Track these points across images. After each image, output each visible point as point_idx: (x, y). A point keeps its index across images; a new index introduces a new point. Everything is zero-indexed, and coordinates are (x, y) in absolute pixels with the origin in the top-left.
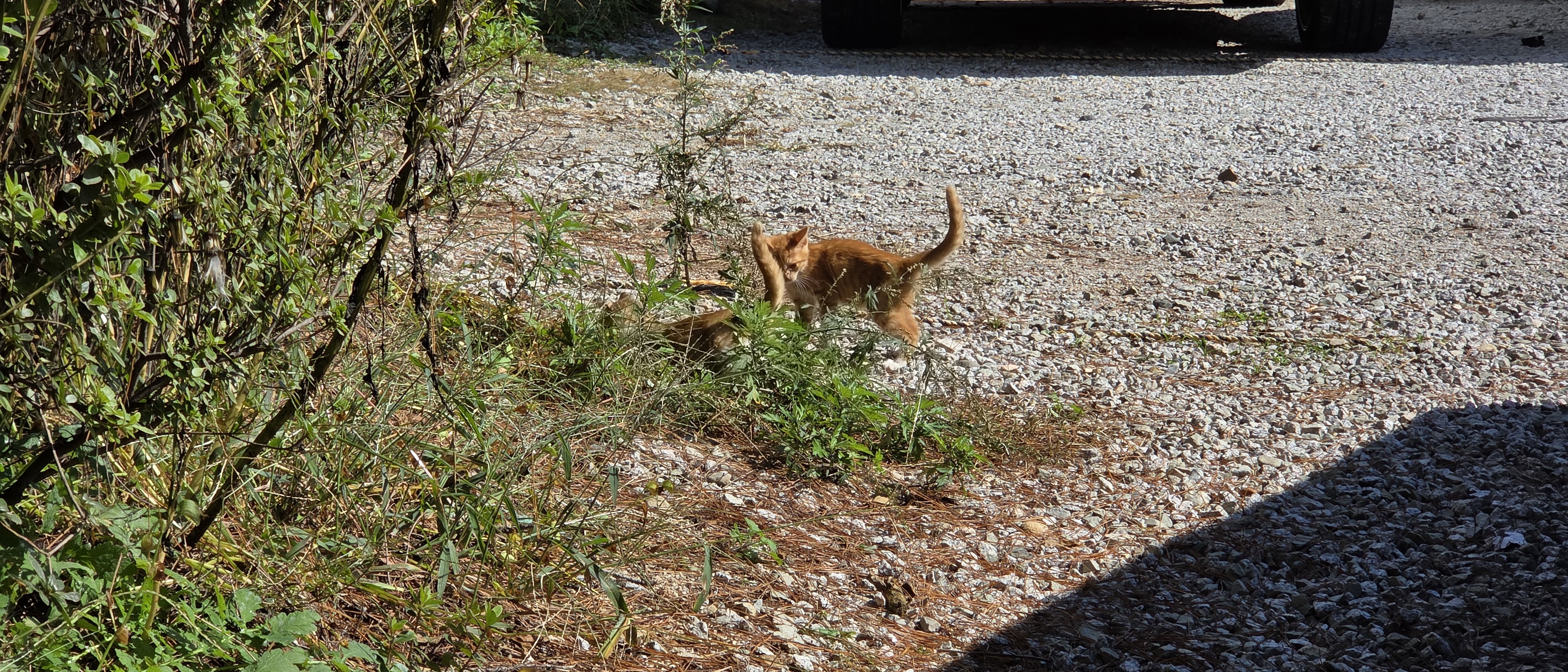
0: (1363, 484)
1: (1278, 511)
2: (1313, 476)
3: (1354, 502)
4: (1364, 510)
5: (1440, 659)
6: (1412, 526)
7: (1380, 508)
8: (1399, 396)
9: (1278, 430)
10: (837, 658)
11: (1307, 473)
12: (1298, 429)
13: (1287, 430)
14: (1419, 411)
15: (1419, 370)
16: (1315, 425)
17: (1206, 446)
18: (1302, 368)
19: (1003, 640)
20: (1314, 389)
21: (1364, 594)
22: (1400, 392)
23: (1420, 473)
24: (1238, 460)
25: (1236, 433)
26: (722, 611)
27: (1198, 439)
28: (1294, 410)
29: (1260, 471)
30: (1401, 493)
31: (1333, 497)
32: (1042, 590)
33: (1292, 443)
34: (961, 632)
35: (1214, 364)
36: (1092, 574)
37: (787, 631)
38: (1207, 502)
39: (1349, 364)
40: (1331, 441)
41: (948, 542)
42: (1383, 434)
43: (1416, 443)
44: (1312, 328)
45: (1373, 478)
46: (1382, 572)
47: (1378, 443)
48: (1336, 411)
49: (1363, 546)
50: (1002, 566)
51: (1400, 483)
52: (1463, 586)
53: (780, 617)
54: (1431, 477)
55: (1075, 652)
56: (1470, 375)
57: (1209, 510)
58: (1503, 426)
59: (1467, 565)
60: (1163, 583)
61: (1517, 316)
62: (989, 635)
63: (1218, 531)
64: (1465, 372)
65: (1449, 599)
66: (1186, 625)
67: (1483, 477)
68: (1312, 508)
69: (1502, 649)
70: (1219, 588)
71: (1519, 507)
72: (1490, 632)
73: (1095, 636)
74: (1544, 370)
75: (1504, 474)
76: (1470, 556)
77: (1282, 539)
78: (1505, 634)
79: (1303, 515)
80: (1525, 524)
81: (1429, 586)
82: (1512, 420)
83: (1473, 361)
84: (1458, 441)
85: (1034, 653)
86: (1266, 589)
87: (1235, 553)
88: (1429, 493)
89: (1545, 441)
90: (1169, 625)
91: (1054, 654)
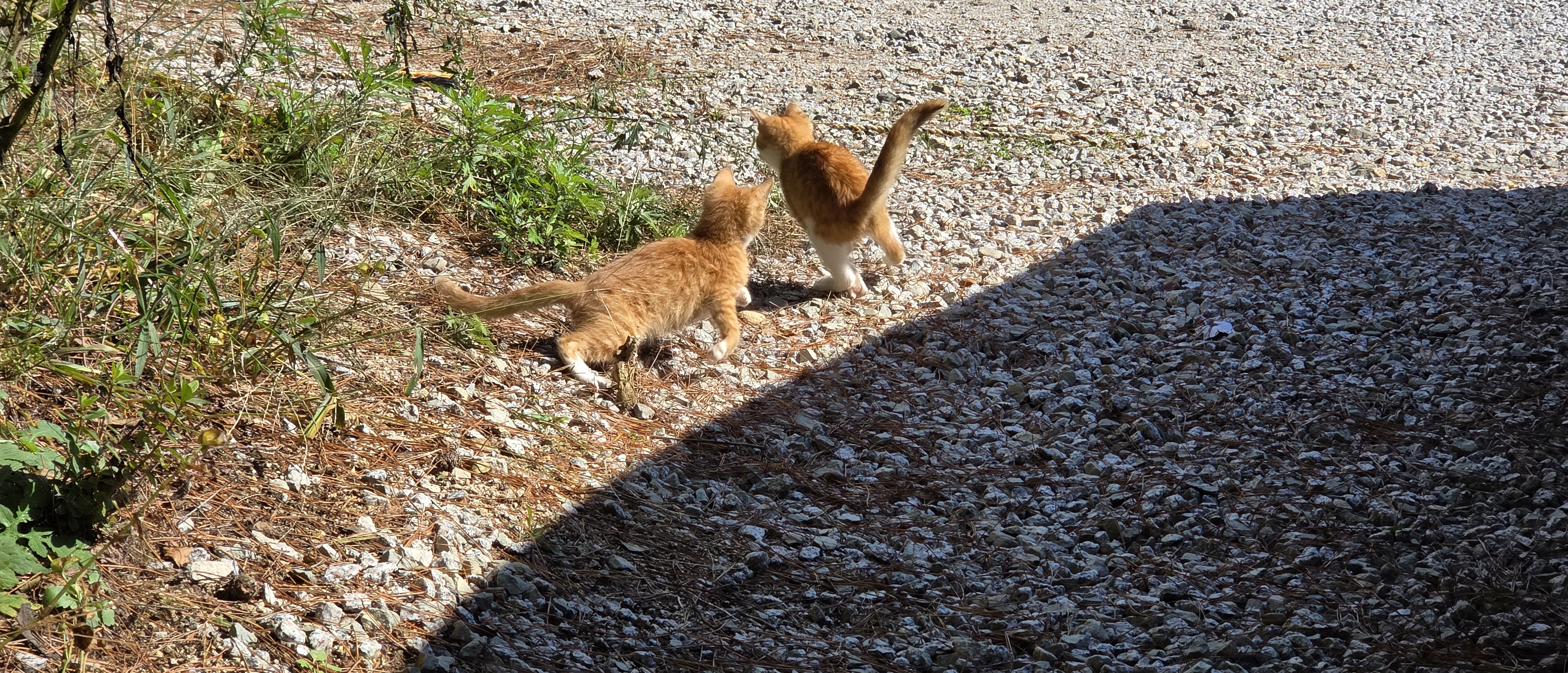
0: (1080, 276)
1: (997, 301)
2: (1032, 268)
3: (1071, 293)
4: (1081, 301)
5: (1148, 444)
6: (1127, 316)
7: (1096, 299)
8: (1117, 190)
9: (999, 222)
10: (549, 443)
11: (1027, 265)
12: (1019, 221)
13: (1008, 223)
14: (1136, 205)
15: (1137, 165)
16: (1035, 218)
17: (927, 237)
18: (1024, 162)
19: (717, 427)
20: (1036, 183)
21: (1078, 382)
22: (1118, 186)
23: (1137, 266)
24: (959, 251)
25: (958, 225)
26: (434, 395)
27: (919, 230)
28: (1015, 203)
29: (981, 263)
30: (1117, 284)
31: (1051, 288)
32: (758, 378)
33: (1013, 234)
34: (675, 419)
35: (937, 158)
36: (809, 363)
37: (498, 415)
38: (927, 292)
39: (1069, 159)
40: (1051, 233)
42: (1101, 226)
43: (1132, 236)
44: (1034, 124)
45: (1089, 270)
46: (1096, 361)
47: (1096, 236)
48: (1056, 204)
49: (1079, 336)
51: (1116, 274)
52: (1173, 373)
53: (493, 403)
54: (1145, 268)
55: (790, 440)
56: (1185, 171)
57: (929, 300)
58: (1215, 220)
59: (1177, 354)
60: (880, 372)
61: (1232, 114)
62: (703, 423)
63: (937, 322)
64: (1181, 168)
65: (1159, 386)
66: (903, 413)
67: (1195, 269)
68: (1030, 298)
69: (1208, 433)
70: (937, 377)
71: (1228, 297)
72: (1197, 417)
73: (810, 424)
74: (1256, 166)
75: (1215, 266)
76: (1181, 344)
77: (999, 329)
78: (1211, 419)
79: (1021, 305)
80: (1234, 314)
81: (1141, 374)
82: (1224, 214)
83: (1188, 157)
84: (1172, 234)
85: (748, 440)
86: (983, 378)
87: (953, 343)
88: (1143, 284)
89: (1255, 235)
90: (885, 414)
91: (768, 441)
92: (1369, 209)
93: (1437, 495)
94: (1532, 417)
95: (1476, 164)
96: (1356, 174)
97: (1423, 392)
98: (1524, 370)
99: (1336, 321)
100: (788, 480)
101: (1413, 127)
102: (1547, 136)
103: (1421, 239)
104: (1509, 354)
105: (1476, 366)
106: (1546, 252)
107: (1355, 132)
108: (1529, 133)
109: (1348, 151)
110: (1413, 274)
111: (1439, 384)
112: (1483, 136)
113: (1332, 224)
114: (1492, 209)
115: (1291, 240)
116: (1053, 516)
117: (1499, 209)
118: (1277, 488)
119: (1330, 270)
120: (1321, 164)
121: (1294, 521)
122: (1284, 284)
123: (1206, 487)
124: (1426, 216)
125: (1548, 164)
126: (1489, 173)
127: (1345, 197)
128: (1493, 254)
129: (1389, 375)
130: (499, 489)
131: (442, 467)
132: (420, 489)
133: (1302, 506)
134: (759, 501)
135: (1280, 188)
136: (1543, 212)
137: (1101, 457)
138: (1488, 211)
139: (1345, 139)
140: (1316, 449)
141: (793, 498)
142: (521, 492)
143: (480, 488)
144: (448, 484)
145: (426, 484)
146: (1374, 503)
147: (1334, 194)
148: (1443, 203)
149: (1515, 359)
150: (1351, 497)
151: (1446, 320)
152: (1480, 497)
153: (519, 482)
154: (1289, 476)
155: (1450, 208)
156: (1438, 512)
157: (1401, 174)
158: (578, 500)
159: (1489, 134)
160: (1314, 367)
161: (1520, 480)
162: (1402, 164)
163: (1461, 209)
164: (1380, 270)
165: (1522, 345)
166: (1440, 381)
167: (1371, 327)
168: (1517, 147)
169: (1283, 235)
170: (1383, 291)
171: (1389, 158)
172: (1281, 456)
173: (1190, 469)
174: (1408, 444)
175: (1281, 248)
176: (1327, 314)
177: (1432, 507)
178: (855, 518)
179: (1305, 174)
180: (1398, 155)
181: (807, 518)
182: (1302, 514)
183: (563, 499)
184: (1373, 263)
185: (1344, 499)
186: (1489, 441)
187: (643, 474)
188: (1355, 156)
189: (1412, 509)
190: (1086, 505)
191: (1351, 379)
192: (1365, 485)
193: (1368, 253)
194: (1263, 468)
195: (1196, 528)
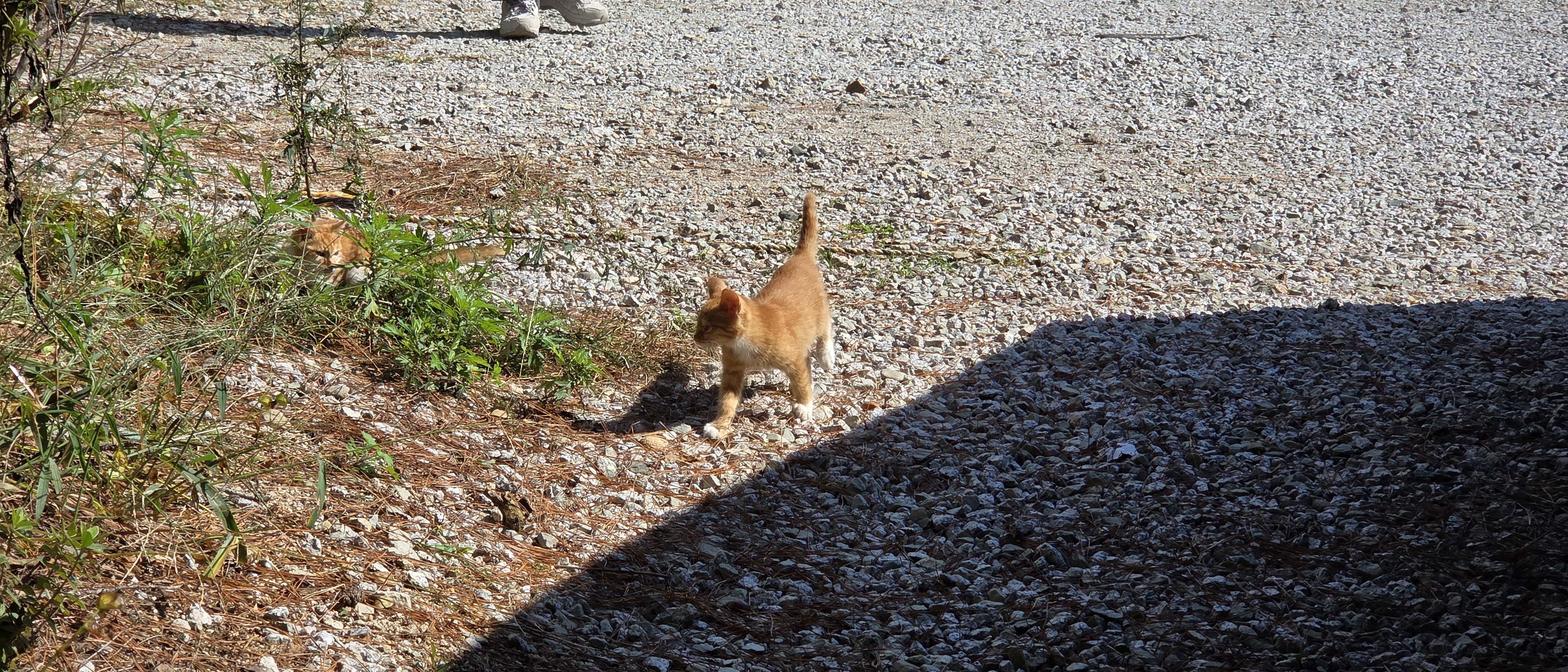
0: (983, 397)
1: (900, 425)
2: (935, 390)
3: (974, 415)
4: (983, 423)
5: (1052, 569)
6: (1030, 438)
7: (999, 421)
8: (1020, 308)
9: (901, 343)
10: (453, 575)
11: (929, 387)
12: (921, 343)
13: (911, 344)
14: (1039, 324)
15: (1040, 283)
16: (938, 338)
18: (927, 280)
19: (621, 556)
20: (938, 303)
21: (982, 507)
22: (1021, 305)
23: (1038, 385)
24: (861, 374)
25: (860, 346)
26: (337, 527)
28: (918, 323)
29: (883, 385)
30: (1020, 406)
31: (953, 410)
32: (662, 505)
33: (915, 356)
34: (579, 548)
35: (839, 277)
36: (712, 490)
37: (402, 547)
38: (830, 416)
39: (972, 277)
40: (954, 354)
41: (567, 457)
42: (1004, 347)
43: (1035, 356)
44: (937, 241)
45: (992, 391)
46: (999, 485)
47: (999, 356)
48: (958, 324)
49: (982, 459)
50: (621, 481)
51: (1019, 396)
52: (1076, 496)
53: (395, 533)
54: (1048, 389)
55: (694, 568)
56: (1088, 288)
57: (832, 424)
58: (1118, 338)
59: (1081, 476)
60: (784, 498)
61: (1133, 230)
62: (607, 551)
63: (840, 446)
64: (1083, 285)
65: (1062, 510)
66: (806, 540)
67: (1098, 389)
68: (934, 421)
69: (1113, 558)
70: (840, 503)
71: (1131, 418)
72: (1101, 541)
73: (715, 552)
74: (1158, 283)
75: (1118, 386)
76: (1084, 467)
77: (902, 452)
78: (1116, 543)
79: (924, 428)
80: (1137, 435)
81: (1045, 497)
82: (1126, 333)
83: (1090, 274)
84: (1075, 353)
85: (652, 569)
86: (886, 503)
87: (856, 468)
88: (1046, 405)
89: (1158, 353)
90: (789, 540)
91: (672, 570)
92: (1271, 327)
93: (1342, 621)
94: (1436, 539)
95: (1377, 279)
96: (1258, 290)
97: (1328, 514)
98: (1428, 491)
99: (1239, 442)
100: (692, 610)
101: (1314, 242)
102: (1447, 250)
103: (1323, 357)
104: (1413, 475)
105: (1379, 487)
106: (1448, 369)
107: (1256, 247)
108: (1429, 248)
109: (1249, 267)
110: (1314, 393)
111: (1343, 506)
112: (1383, 251)
113: (1234, 342)
114: (1394, 325)
115: (1194, 359)
116: (958, 645)
117: (1400, 326)
118: (1183, 614)
119: (1233, 389)
120: (1222, 280)
121: (1200, 649)
122: (1187, 404)
123: (1110, 613)
124: (1327, 333)
125: (1449, 279)
126: (1390, 288)
127: (1247, 313)
128: (1395, 372)
129: (1293, 496)
130: (403, 624)
131: (344, 603)
132: (324, 626)
133: (1207, 633)
134: (663, 631)
135: (1182, 305)
136: (1444, 328)
137: (1005, 583)
138: (1389, 328)
139: (1246, 254)
140: (1221, 574)
141: (697, 628)
142: (425, 627)
143: (382, 623)
144: (351, 620)
145: (330, 621)
146: (1280, 629)
147: (1235, 311)
148: (1345, 320)
149: (1419, 480)
150: (1256, 623)
151: (1349, 440)
152: (1386, 622)
153: (422, 617)
154: (1194, 601)
155: (1351, 324)
156: (1343, 639)
157: (1303, 289)
158: (482, 633)
159: (1389, 249)
160: (1218, 489)
161: (1426, 604)
162: (1303, 280)
163: (1363, 326)
164: (1282, 388)
165: (1426, 465)
166: (1344, 503)
167: (1274, 447)
168: (1418, 262)
169: (1185, 354)
170: (1287, 410)
171: (1290, 273)
172: (1186, 580)
173: (1095, 595)
174: (1313, 568)
175: (1184, 367)
176: (1231, 435)
177: (1337, 633)
178: (759, 648)
179: (1206, 291)
180: (1299, 270)
181: (711, 648)
182: (1208, 641)
183: (467, 633)
184: (1276, 382)
185: (1249, 625)
186: (1393, 564)
187: (548, 605)
188: (1257, 271)
189: (1318, 636)
190: (990, 633)
191: (1255, 501)
192: (1270, 611)
193: (1270, 371)
194: (1169, 593)
195: (1102, 656)
